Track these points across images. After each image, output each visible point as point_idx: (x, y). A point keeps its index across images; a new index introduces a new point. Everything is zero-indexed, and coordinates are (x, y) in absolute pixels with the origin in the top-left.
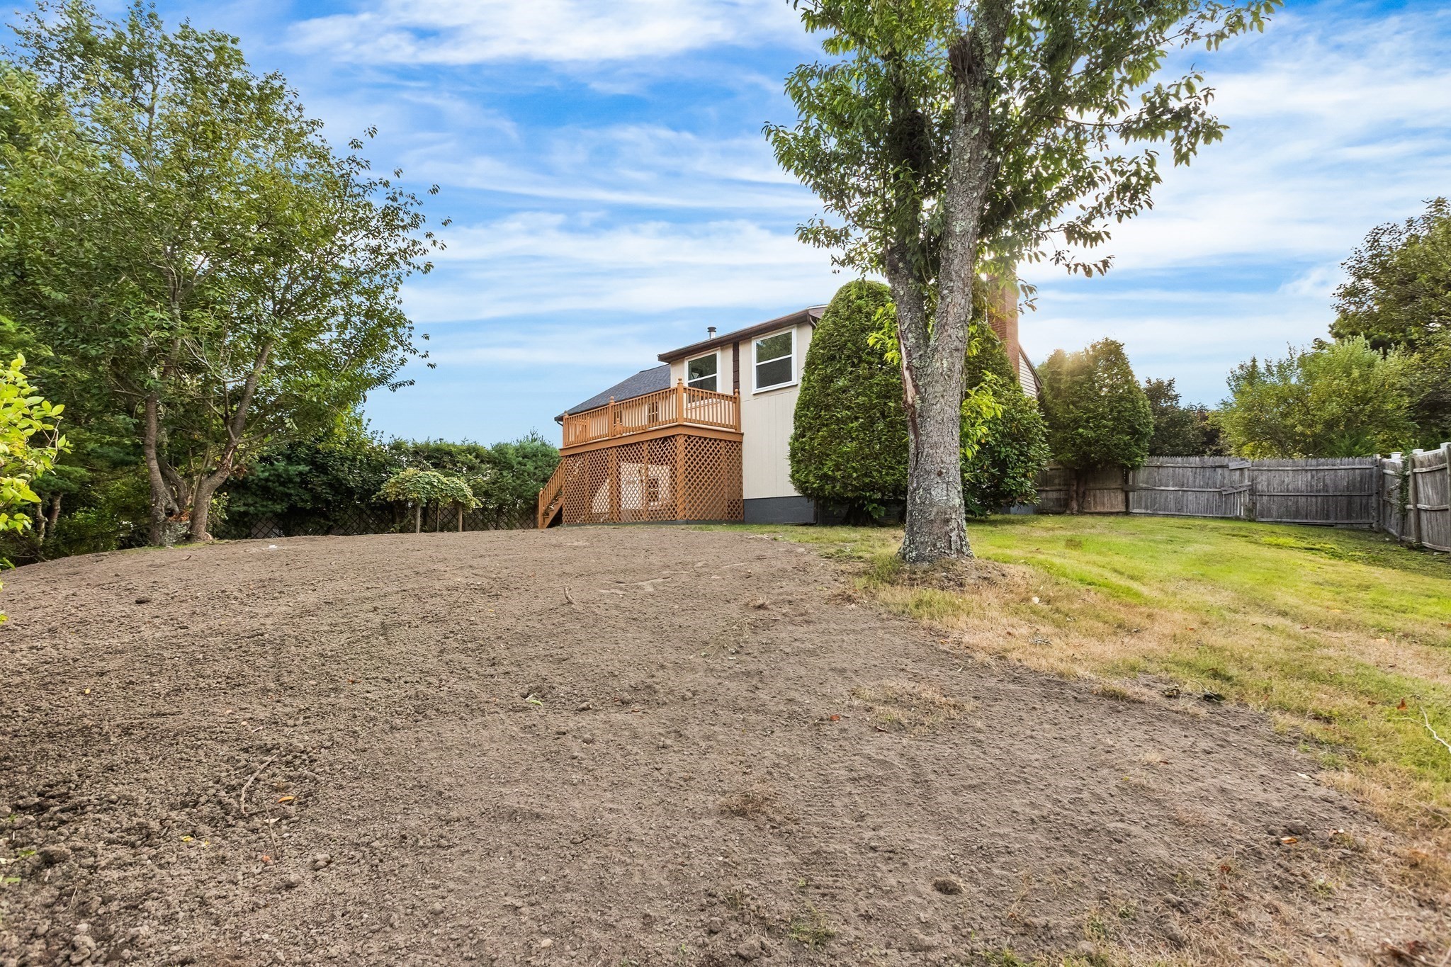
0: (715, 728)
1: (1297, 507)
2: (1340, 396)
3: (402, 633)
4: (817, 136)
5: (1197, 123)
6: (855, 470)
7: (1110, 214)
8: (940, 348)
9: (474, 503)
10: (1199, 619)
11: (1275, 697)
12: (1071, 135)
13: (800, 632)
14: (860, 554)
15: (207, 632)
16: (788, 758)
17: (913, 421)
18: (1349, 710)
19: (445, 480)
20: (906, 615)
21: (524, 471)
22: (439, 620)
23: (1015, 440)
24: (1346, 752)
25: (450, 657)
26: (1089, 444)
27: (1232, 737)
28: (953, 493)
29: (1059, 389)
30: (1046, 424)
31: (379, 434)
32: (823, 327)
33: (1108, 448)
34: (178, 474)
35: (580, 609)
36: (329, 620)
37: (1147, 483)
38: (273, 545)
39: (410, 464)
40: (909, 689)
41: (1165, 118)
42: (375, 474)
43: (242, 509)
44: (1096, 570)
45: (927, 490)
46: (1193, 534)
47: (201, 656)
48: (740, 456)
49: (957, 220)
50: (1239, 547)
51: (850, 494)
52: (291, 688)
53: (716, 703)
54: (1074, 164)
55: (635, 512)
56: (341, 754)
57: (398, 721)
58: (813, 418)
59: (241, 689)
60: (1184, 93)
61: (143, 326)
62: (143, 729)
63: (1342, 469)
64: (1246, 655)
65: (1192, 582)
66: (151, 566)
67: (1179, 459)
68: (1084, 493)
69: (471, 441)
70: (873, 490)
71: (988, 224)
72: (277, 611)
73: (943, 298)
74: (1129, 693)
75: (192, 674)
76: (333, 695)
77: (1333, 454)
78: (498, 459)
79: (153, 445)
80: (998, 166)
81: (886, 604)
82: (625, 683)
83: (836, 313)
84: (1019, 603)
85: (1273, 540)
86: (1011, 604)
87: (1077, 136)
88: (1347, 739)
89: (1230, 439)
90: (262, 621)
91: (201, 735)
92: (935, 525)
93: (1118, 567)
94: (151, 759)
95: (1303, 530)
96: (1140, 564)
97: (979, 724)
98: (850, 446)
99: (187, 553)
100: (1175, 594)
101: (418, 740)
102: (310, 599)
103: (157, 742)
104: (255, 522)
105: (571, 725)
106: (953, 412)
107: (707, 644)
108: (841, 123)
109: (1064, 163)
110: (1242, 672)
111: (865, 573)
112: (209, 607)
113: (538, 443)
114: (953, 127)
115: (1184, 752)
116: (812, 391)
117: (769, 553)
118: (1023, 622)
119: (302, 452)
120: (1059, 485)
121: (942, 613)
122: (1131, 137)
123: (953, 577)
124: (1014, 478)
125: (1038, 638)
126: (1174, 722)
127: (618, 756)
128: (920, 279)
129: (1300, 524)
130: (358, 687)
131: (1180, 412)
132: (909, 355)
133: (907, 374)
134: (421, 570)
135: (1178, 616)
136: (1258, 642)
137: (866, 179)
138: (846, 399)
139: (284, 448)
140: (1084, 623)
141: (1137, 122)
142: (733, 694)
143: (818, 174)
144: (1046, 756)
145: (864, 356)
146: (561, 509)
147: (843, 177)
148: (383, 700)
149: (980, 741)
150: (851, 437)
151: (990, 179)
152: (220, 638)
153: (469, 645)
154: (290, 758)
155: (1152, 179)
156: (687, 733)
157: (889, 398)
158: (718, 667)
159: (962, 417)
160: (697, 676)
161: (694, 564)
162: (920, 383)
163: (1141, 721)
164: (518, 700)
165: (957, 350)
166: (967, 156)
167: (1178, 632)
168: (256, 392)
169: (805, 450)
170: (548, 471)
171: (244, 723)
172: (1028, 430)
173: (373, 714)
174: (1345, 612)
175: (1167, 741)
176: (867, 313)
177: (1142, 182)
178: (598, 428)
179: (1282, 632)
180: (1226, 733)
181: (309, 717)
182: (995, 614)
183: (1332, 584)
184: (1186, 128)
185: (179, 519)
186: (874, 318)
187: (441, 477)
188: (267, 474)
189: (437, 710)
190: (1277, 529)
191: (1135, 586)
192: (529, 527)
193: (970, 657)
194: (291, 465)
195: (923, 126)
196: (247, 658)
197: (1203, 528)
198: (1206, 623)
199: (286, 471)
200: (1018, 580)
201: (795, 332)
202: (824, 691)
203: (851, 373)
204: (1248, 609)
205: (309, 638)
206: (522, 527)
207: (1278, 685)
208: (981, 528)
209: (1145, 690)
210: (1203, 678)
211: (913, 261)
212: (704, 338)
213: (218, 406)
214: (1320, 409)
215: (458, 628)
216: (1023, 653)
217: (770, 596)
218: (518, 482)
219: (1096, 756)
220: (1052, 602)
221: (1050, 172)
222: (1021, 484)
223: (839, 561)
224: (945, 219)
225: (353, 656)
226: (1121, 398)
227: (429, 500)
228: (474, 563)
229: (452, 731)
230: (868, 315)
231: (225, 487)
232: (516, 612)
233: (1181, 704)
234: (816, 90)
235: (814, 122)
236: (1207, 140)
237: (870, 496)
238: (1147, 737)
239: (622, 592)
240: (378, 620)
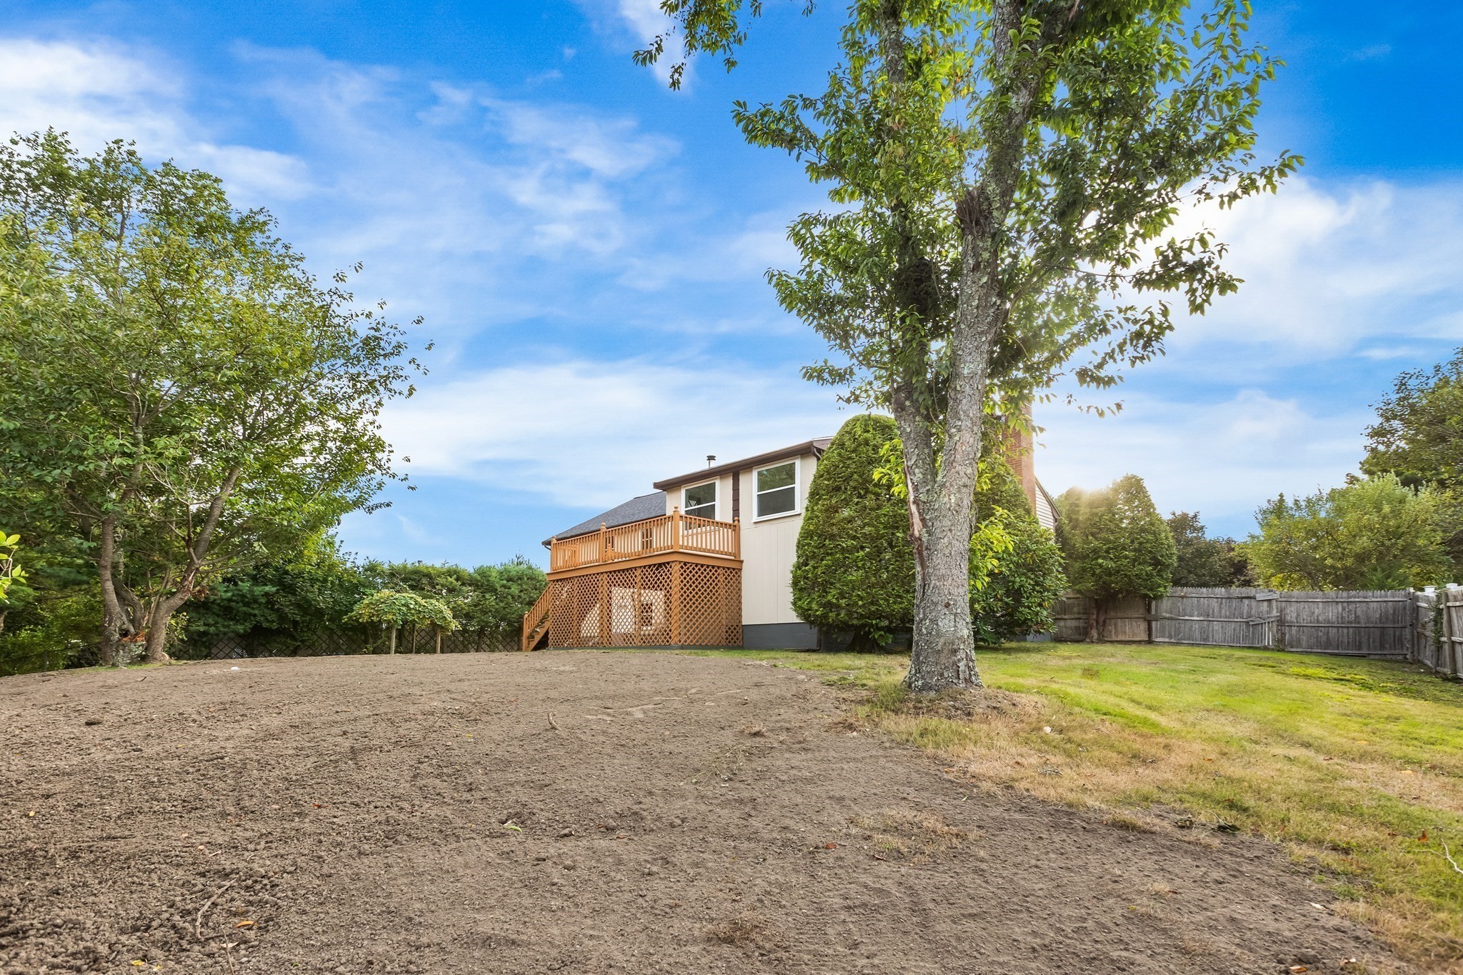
0: (704, 856)
1: (1328, 638)
2: (1371, 530)
3: (374, 757)
4: (821, 280)
5: (1211, 276)
6: (861, 598)
7: (1122, 360)
8: (948, 484)
9: (455, 625)
10: (1217, 750)
11: (1291, 828)
12: (1083, 284)
13: (797, 759)
14: (864, 682)
15: (162, 755)
16: (780, 886)
17: (920, 553)
18: (1368, 842)
19: (423, 602)
20: (910, 744)
21: (508, 594)
22: (413, 745)
23: (1031, 570)
24: (1363, 883)
25: (424, 782)
26: (1110, 575)
27: (1246, 868)
28: (961, 624)
29: (1077, 520)
30: (1063, 555)
31: (353, 556)
32: (828, 459)
33: (1130, 579)
34: (133, 595)
35: (564, 735)
36: (295, 744)
37: (1171, 613)
38: (235, 667)
39: (385, 585)
40: (910, 818)
41: (1178, 270)
42: (346, 595)
43: (202, 629)
44: (1112, 700)
45: (932, 621)
46: (1217, 664)
47: (156, 779)
48: (740, 583)
49: (965, 362)
50: (1266, 677)
51: (855, 622)
52: (252, 812)
53: (706, 831)
54: (1085, 312)
55: (627, 637)
56: (305, 880)
57: (367, 847)
58: (816, 547)
59: (198, 813)
60: (1197, 247)
61: (102, 451)
62: (91, 852)
63: (1374, 602)
64: (1265, 786)
65: (1213, 713)
66: (103, 686)
67: (1204, 590)
68: (1104, 622)
69: (452, 563)
70: (879, 618)
71: (998, 366)
72: (239, 734)
73: (950, 436)
74: (1140, 823)
75: (146, 797)
76: (297, 819)
77: (1364, 587)
78: (481, 582)
79: (109, 567)
80: (1007, 312)
81: (890, 732)
82: (610, 809)
83: (842, 445)
84: (1030, 733)
85: (1302, 670)
86: (1021, 734)
87: (1089, 287)
88: (1364, 869)
89: (1257, 570)
90: (222, 744)
91: (155, 859)
92: (942, 655)
93: (1136, 697)
94: (100, 883)
95: (1334, 660)
96: (1161, 695)
97: (982, 853)
98: (855, 575)
99: (142, 674)
100: (1194, 725)
101: (388, 866)
102: (274, 722)
103: (107, 865)
104: (215, 643)
105: (552, 851)
106: (961, 546)
107: (699, 771)
108: (845, 267)
109: (1076, 311)
110: (1260, 803)
111: (868, 701)
112: (165, 729)
113: (524, 567)
114: (961, 275)
115: (1195, 882)
116: (815, 520)
117: (768, 680)
118: (1033, 752)
119: (270, 573)
120: (1079, 613)
121: (948, 742)
122: (1145, 288)
123: (961, 706)
124: (1029, 607)
125: (1048, 768)
126: (1186, 852)
127: (601, 883)
128: (927, 418)
129: (1331, 654)
130: (324, 812)
131: (1206, 543)
132: (916, 489)
133: (913, 508)
134: (395, 693)
135: (1197, 747)
136: (1278, 773)
137: (872, 320)
138: (851, 529)
139: (250, 570)
140: (1097, 753)
141: (1150, 273)
142: (724, 822)
143: (822, 316)
144: (1051, 885)
145: (871, 487)
146: (547, 633)
147: (847, 319)
148: (351, 825)
149: (983, 870)
150: (857, 566)
151: (999, 324)
152: (176, 761)
153: (445, 770)
154: (249, 882)
155: (1166, 328)
156: (674, 860)
157: (897, 528)
158: (709, 793)
159: (972, 551)
160: (687, 803)
161: (687, 690)
162: (928, 517)
163: (1151, 851)
164: (496, 826)
165: (965, 486)
166: (975, 303)
167: (1195, 763)
168: (222, 515)
169: (807, 578)
170: (534, 594)
171: (201, 847)
172: (1043, 561)
173: (339, 839)
174: (1371, 743)
175: (1177, 871)
176: (875, 445)
177: (1155, 330)
178: (588, 553)
179: (1305, 763)
180: (1239, 863)
181: (271, 842)
182: (1003, 743)
183: (1360, 716)
184: (1200, 281)
185: (134, 640)
186: (882, 452)
187: (419, 599)
188: (229, 594)
189: (409, 835)
190: (1306, 659)
191: (1153, 716)
192: (512, 649)
193: (976, 786)
194: (257, 586)
195: (930, 272)
196: (206, 781)
197: (1228, 658)
198: (1225, 754)
199: (251, 591)
200: (1030, 710)
201: (798, 463)
202: (820, 818)
203: (857, 504)
204: (1270, 740)
205: (273, 762)
206: (505, 649)
207: (1295, 817)
208: (994, 656)
209: (1157, 821)
210: (1218, 809)
211: (921, 400)
212: (704, 466)
213: (180, 528)
214: (1350, 543)
215: (434, 752)
216: (1031, 783)
217: (767, 723)
218: (502, 604)
219: (1102, 885)
220: (1064, 732)
221: (1061, 318)
222: (1037, 614)
223: (841, 688)
224: (954, 360)
225: (319, 781)
226: (1143, 530)
227: (405, 622)
228: (452, 687)
229: (423, 857)
230: (876, 449)
231: (186, 606)
232: (496, 737)
233: (1193, 835)
234: (820, 237)
235: (817, 266)
236: (1222, 292)
237: (877, 624)
238: (1157, 867)
239: (610, 718)
240: (347, 744)
